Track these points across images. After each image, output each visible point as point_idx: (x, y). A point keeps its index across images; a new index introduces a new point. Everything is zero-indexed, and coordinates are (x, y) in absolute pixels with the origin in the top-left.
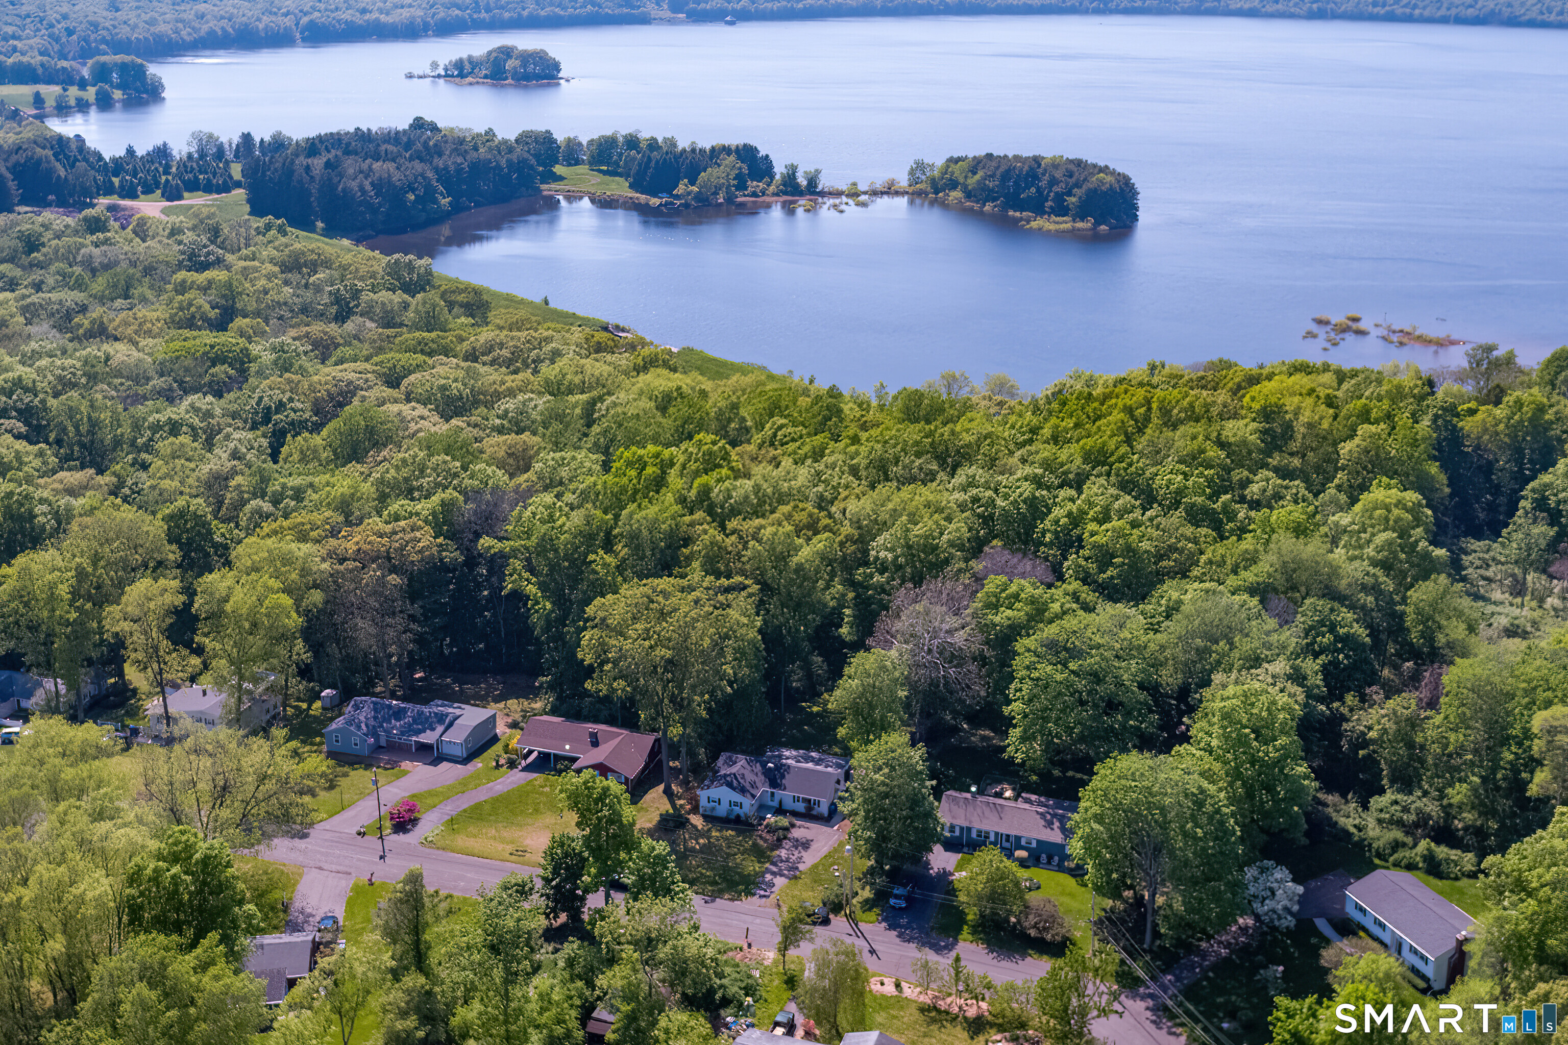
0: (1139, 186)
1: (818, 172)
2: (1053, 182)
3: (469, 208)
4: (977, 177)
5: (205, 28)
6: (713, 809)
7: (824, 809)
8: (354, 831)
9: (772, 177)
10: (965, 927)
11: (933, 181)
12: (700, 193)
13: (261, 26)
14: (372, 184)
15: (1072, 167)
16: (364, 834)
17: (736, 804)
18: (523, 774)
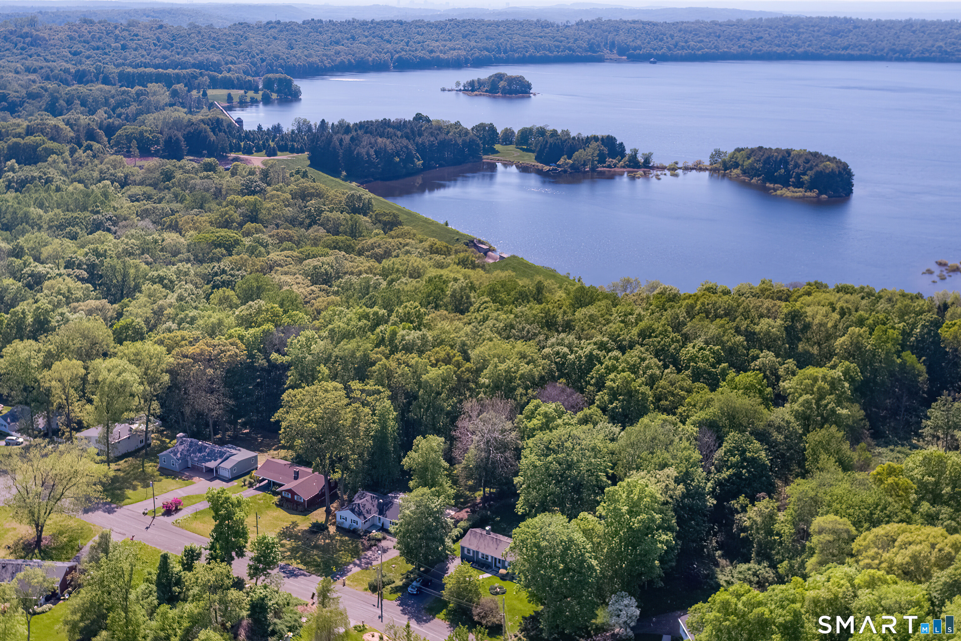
0: (854, 170)
2: (796, 166)
3: (436, 168)
4: (750, 161)
5: (339, 60)
6: (343, 523)
8: (141, 512)
9: (623, 156)
10: (444, 611)
11: (724, 163)
12: (573, 164)
13: (370, 59)
14: (375, 151)
15: (810, 157)
16: (146, 514)
18: (254, 491)
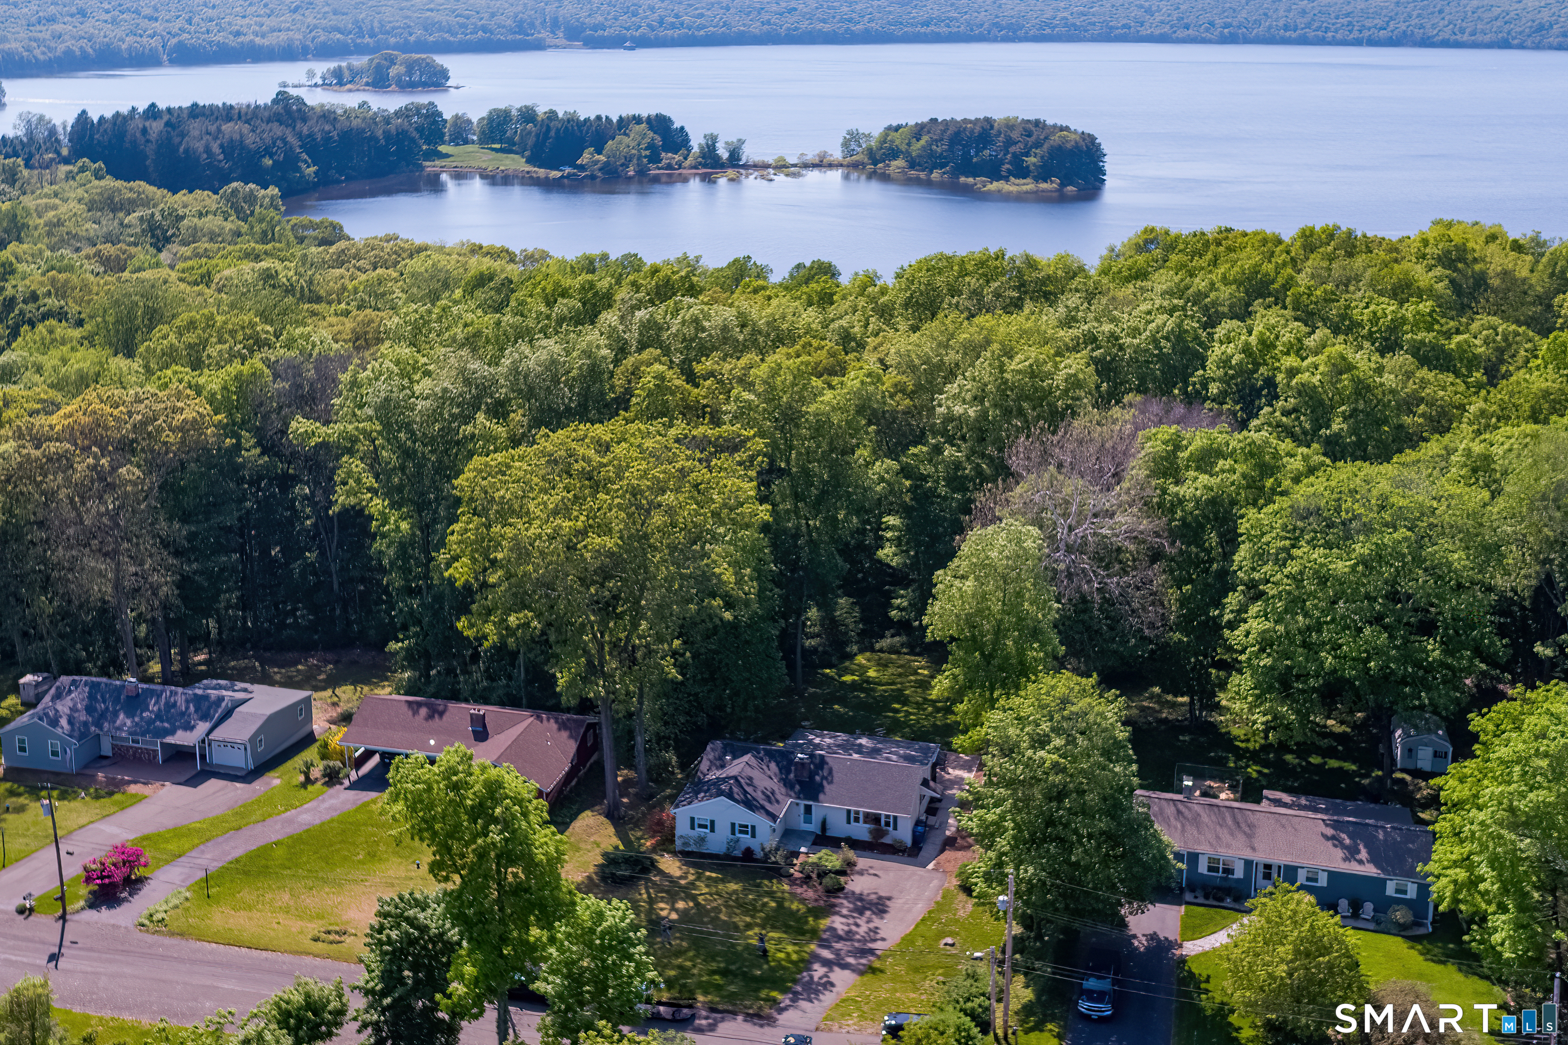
0: (1105, 147)
1: (741, 142)
2: (1009, 142)
3: (339, 182)
4: (922, 143)
5: (61, 48)
6: (702, 840)
8: (12, 908)
9: (688, 149)
11: (870, 152)
12: (607, 164)
13: (124, 47)
15: (1029, 127)
16: (32, 910)
17: (744, 829)
18: (352, 793)
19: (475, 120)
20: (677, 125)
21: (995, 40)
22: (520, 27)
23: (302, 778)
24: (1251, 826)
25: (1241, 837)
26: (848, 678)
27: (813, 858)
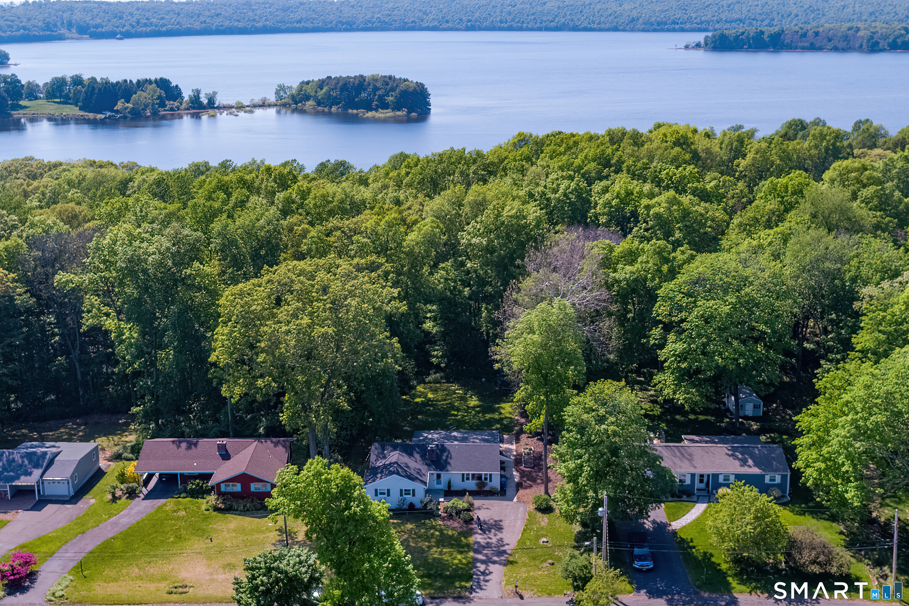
1: (215, 93)
2: (376, 89)
4: (324, 90)
7: (496, 483)
9: (182, 98)
10: (730, 579)
11: (293, 97)
12: (133, 108)
15: (386, 80)
17: (407, 492)
18: (148, 502)
19: (41, 84)
20: (174, 84)
21: (340, 30)
22: (48, 27)
23: (110, 497)
24: (690, 455)
25: (686, 461)
26: (418, 400)
27: (449, 504)
